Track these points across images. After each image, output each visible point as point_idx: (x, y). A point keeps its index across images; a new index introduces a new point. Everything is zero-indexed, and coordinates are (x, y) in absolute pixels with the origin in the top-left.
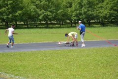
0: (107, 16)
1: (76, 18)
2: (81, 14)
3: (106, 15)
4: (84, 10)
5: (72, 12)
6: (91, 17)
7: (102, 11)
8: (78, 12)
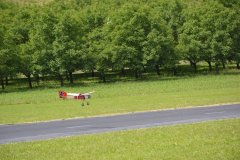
0: (113, 60)
1: (39, 67)
2: (50, 57)
3: (110, 55)
4: (57, 47)
5: (30, 52)
6: (74, 62)
7: (99, 47)
8: (44, 51)
